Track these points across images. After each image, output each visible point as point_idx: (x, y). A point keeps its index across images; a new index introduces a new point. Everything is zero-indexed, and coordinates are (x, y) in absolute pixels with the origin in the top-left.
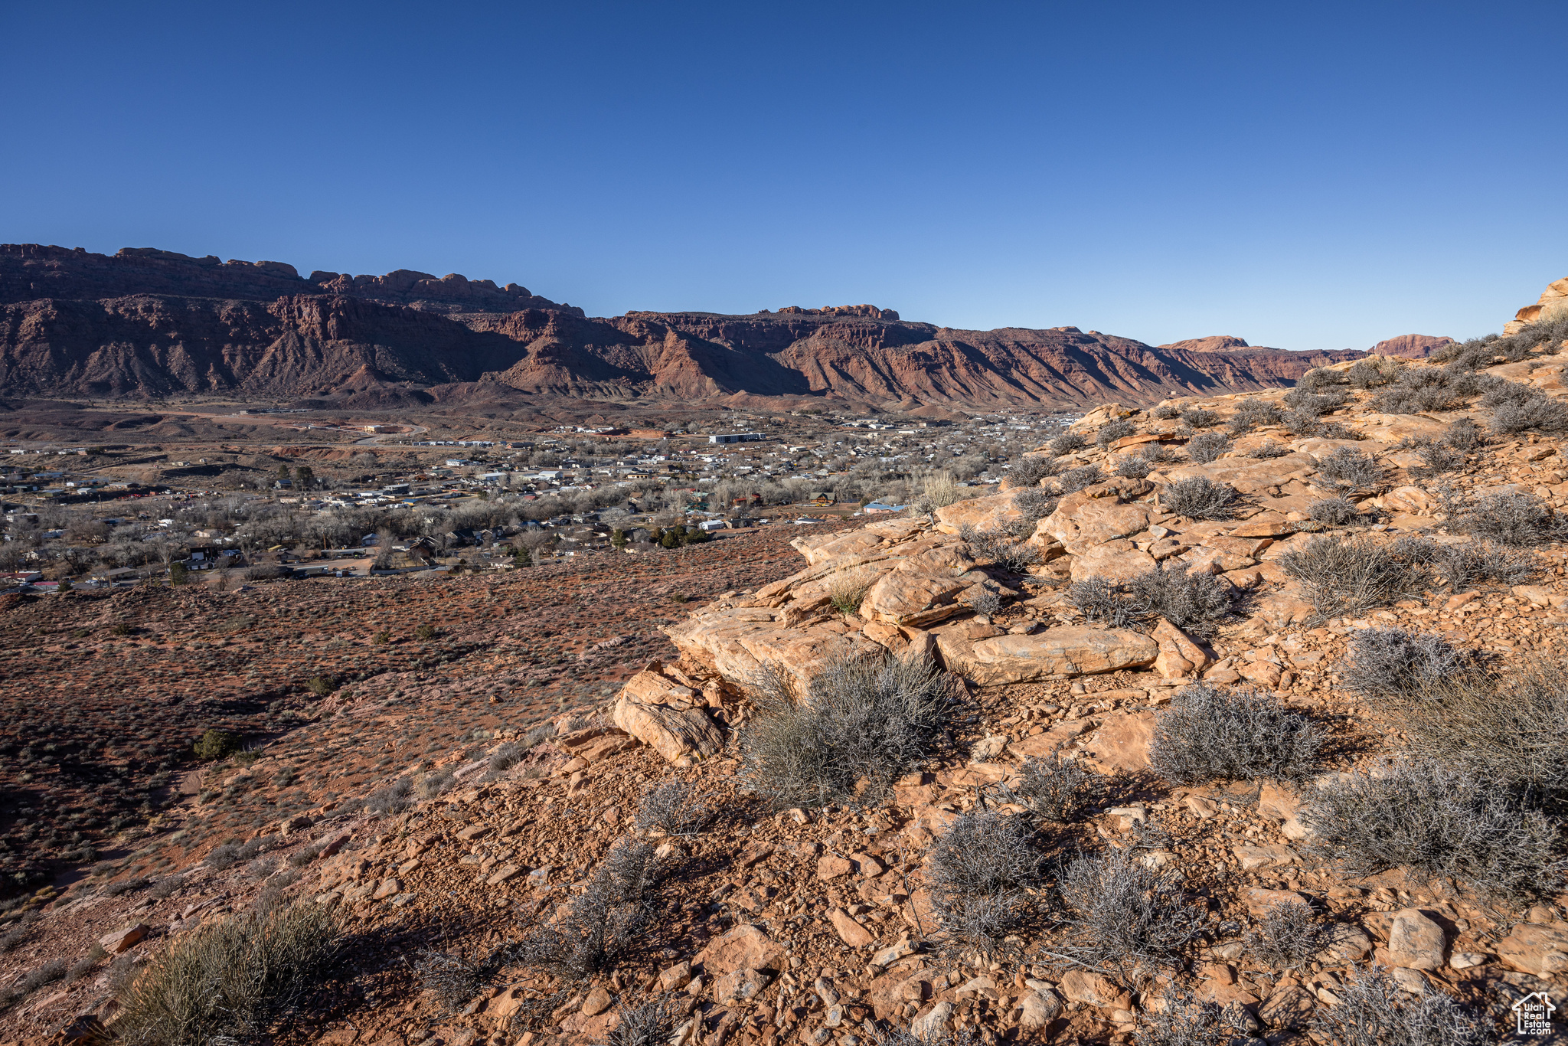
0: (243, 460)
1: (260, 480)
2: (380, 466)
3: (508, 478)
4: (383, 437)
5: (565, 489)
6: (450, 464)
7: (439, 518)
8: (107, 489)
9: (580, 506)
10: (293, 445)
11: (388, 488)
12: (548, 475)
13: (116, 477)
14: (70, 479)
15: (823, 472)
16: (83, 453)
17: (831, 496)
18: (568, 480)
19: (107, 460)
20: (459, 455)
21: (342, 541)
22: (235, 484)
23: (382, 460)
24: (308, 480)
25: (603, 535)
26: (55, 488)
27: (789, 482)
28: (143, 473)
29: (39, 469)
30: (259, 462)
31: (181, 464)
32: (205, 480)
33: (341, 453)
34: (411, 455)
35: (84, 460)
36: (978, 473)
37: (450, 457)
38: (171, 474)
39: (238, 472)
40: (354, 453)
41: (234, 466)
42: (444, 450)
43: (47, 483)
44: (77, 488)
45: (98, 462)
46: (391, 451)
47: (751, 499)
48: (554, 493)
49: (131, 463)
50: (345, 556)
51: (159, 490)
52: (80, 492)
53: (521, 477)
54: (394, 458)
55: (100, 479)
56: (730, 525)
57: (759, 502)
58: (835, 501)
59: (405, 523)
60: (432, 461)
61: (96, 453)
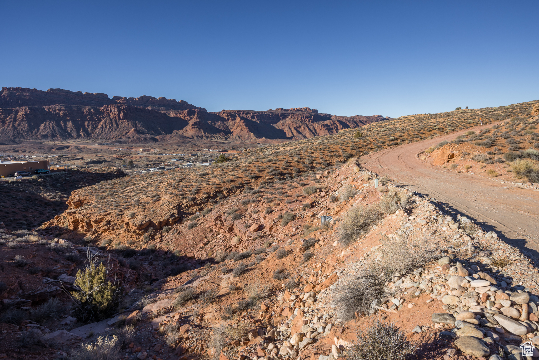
0: (107, 159)
1: (116, 165)
2: (150, 161)
3: (195, 165)
4: (146, 152)
6: (173, 161)
10: (120, 154)
11: (157, 168)
12: (206, 164)
14: (57, 165)
16: (57, 157)
19: (65, 159)
20: (175, 158)
22: (109, 166)
23: (150, 160)
24: (131, 165)
30: (112, 160)
31: (89, 160)
32: (98, 165)
33: (136, 157)
34: (159, 158)
35: (58, 159)
37: (172, 158)
38: (88, 163)
39: (107, 163)
40: (140, 157)
41: (106, 161)
42: (169, 157)
45: (62, 159)
49: (72, 160)
53: (198, 165)
54: (154, 159)
60: (167, 160)
61: (61, 157)
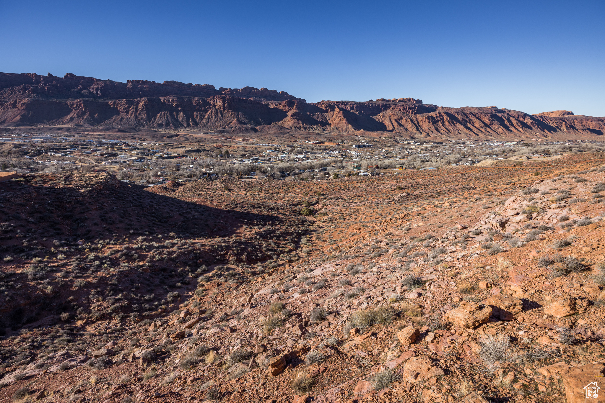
0: (207, 148)
1: (214, 154)
2: (247, 151)
3: (289, 157)
4: (245, 142)
5: (308, 161)
6: (268, 151)
7: (272, 168)
8: (171, 155)
9: (316, 167)
10: (220, 144)
11: (252, 158)
12: (301, 156)
13: (175, 152)
14: (161, 152)
15: (398, 159)
16: (163, 144)
17: (404, 167)
18: (308, 158)
19: (169, 147)
20: (270, 149)
21: (245, 173)
22: (207, 155)
23: (247, 150)
24: (227, 155)
25: (327, 176)
26: (157, 155)
27: (387, 162)
28: (181, 151)
29: (152, 149)
30: (211, 149)
31: (190, 149)
32: (197, 154)
33: (234, 147)
34: (255, 148)
35: (163, 147)
36: (459, 161)
37: (268, 149)
38: (188, 152)
39: (206, 152)
40: (238, 147)
41: (205, 150)
42: (265, 147)
43: (155, 153)
44: (163, 155)
45: (167, 147)
46: (250, 148)
47: (375, 166)
48: (305, 162)
49: (176, 148)
50: (248, 178)
51: (186, 156)
52: (165, 156)
53: (292, 156)
54: (250, 149)
55: (169, 152)
56: (370, 175)
57: (377, 167)
58: (406, 169)
59: (262, 169)
60: (262, 150)
61: (166, 145)
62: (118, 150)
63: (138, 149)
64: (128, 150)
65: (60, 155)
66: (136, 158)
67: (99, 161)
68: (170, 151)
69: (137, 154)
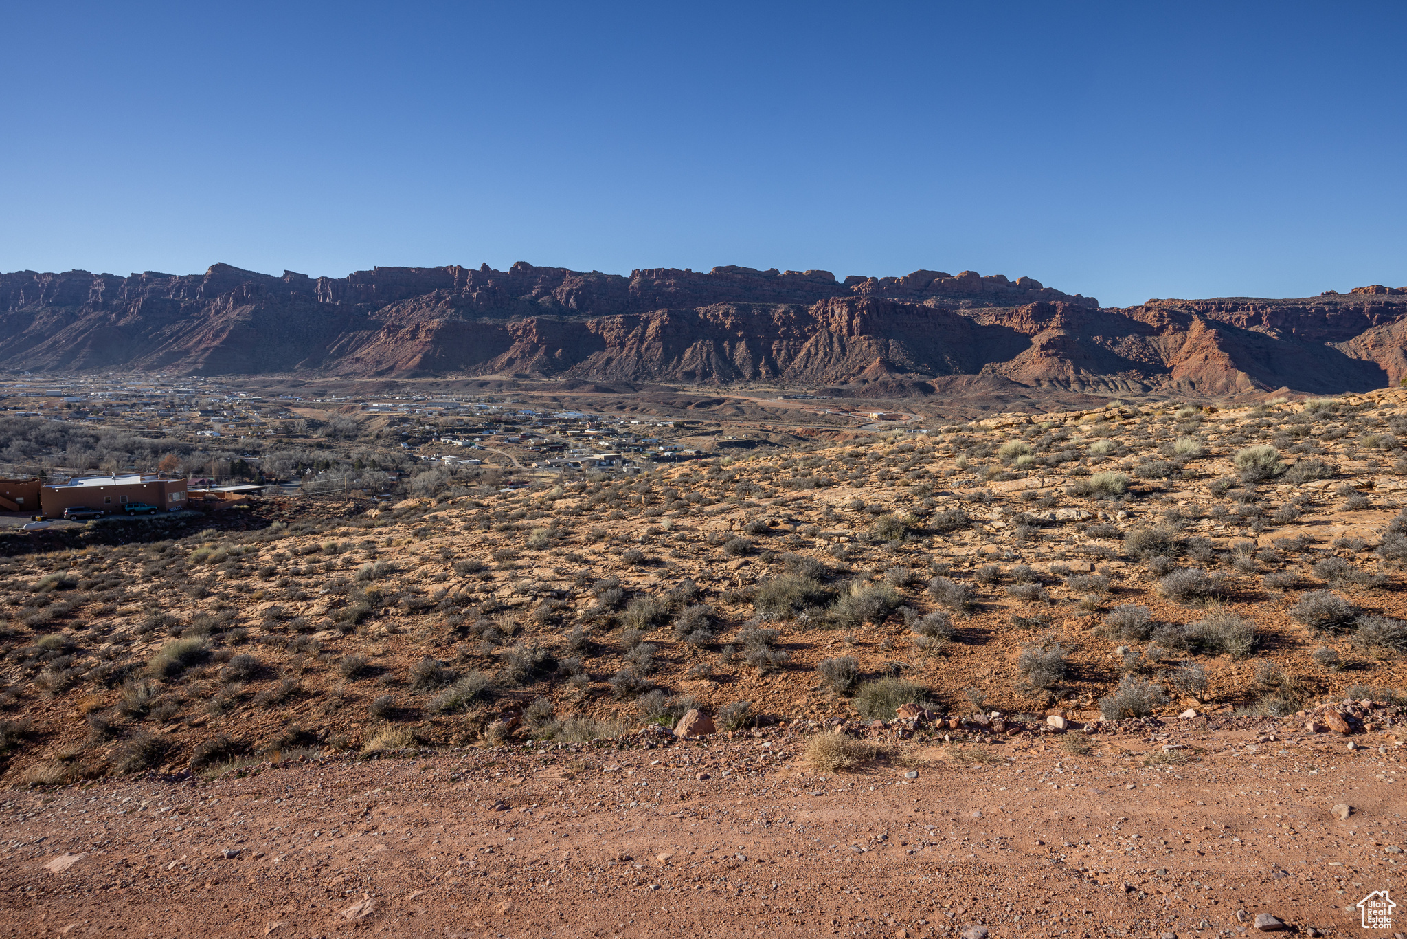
0: (773, 438)
4: (884, 423)
8: (682, 453)
10: (811, 427)
13: (690, 444)
14: (660, 445)
16: (671, 425)
19: (687, 431)
26: (649, 452)
28: (705, 443)
29: (646, 436)
30: (784, 439)
31: (730, 438)
35: (672, 431)
38: (723, 445)
39: (768, 447)
40: (857, 437)
41: (766, 442)
43: (648, 446)
44: (665, 451)
45: (679, 433)
49: (699, 435)
52: (666, 454)
55: (679, 446)
61: (679, 426)
62: (573, 435)
63: (615, 434)
64: (594, 436)
65: (460, 443)
66: (602, 456)
67: (526, 461)
68: (682, 442)
69: (609, 448)
